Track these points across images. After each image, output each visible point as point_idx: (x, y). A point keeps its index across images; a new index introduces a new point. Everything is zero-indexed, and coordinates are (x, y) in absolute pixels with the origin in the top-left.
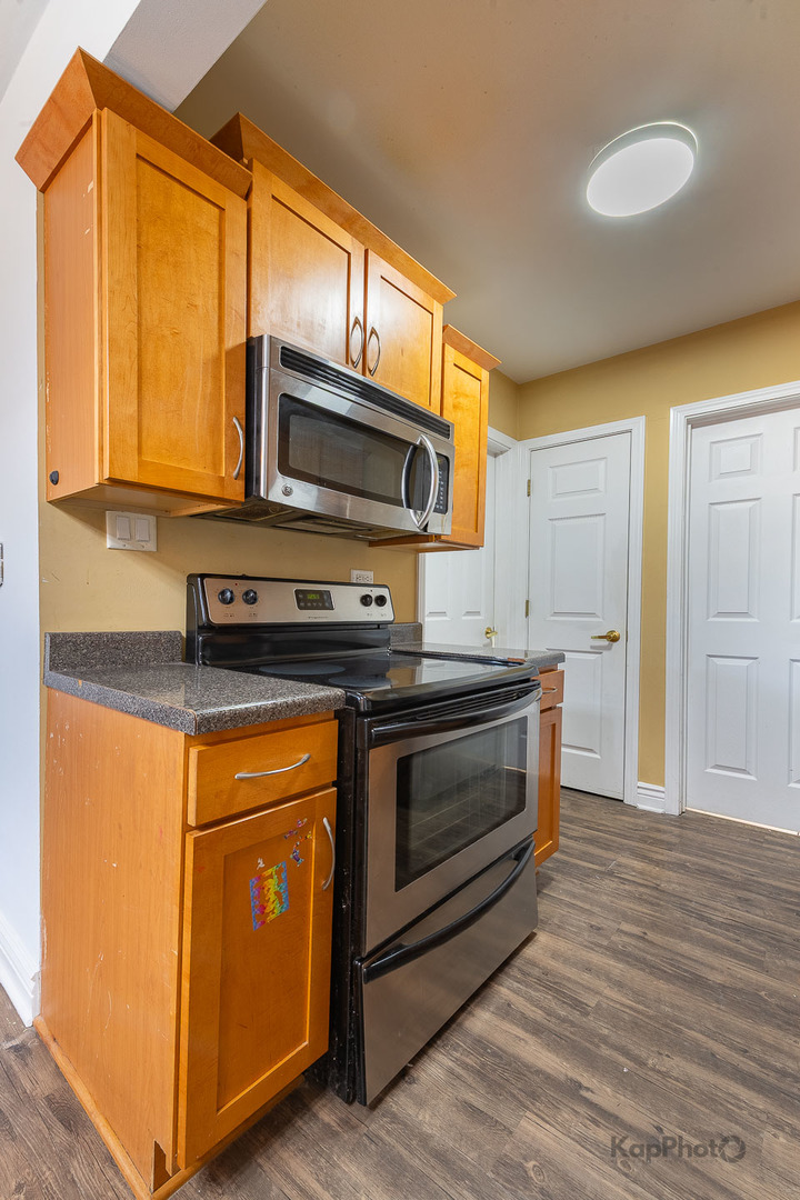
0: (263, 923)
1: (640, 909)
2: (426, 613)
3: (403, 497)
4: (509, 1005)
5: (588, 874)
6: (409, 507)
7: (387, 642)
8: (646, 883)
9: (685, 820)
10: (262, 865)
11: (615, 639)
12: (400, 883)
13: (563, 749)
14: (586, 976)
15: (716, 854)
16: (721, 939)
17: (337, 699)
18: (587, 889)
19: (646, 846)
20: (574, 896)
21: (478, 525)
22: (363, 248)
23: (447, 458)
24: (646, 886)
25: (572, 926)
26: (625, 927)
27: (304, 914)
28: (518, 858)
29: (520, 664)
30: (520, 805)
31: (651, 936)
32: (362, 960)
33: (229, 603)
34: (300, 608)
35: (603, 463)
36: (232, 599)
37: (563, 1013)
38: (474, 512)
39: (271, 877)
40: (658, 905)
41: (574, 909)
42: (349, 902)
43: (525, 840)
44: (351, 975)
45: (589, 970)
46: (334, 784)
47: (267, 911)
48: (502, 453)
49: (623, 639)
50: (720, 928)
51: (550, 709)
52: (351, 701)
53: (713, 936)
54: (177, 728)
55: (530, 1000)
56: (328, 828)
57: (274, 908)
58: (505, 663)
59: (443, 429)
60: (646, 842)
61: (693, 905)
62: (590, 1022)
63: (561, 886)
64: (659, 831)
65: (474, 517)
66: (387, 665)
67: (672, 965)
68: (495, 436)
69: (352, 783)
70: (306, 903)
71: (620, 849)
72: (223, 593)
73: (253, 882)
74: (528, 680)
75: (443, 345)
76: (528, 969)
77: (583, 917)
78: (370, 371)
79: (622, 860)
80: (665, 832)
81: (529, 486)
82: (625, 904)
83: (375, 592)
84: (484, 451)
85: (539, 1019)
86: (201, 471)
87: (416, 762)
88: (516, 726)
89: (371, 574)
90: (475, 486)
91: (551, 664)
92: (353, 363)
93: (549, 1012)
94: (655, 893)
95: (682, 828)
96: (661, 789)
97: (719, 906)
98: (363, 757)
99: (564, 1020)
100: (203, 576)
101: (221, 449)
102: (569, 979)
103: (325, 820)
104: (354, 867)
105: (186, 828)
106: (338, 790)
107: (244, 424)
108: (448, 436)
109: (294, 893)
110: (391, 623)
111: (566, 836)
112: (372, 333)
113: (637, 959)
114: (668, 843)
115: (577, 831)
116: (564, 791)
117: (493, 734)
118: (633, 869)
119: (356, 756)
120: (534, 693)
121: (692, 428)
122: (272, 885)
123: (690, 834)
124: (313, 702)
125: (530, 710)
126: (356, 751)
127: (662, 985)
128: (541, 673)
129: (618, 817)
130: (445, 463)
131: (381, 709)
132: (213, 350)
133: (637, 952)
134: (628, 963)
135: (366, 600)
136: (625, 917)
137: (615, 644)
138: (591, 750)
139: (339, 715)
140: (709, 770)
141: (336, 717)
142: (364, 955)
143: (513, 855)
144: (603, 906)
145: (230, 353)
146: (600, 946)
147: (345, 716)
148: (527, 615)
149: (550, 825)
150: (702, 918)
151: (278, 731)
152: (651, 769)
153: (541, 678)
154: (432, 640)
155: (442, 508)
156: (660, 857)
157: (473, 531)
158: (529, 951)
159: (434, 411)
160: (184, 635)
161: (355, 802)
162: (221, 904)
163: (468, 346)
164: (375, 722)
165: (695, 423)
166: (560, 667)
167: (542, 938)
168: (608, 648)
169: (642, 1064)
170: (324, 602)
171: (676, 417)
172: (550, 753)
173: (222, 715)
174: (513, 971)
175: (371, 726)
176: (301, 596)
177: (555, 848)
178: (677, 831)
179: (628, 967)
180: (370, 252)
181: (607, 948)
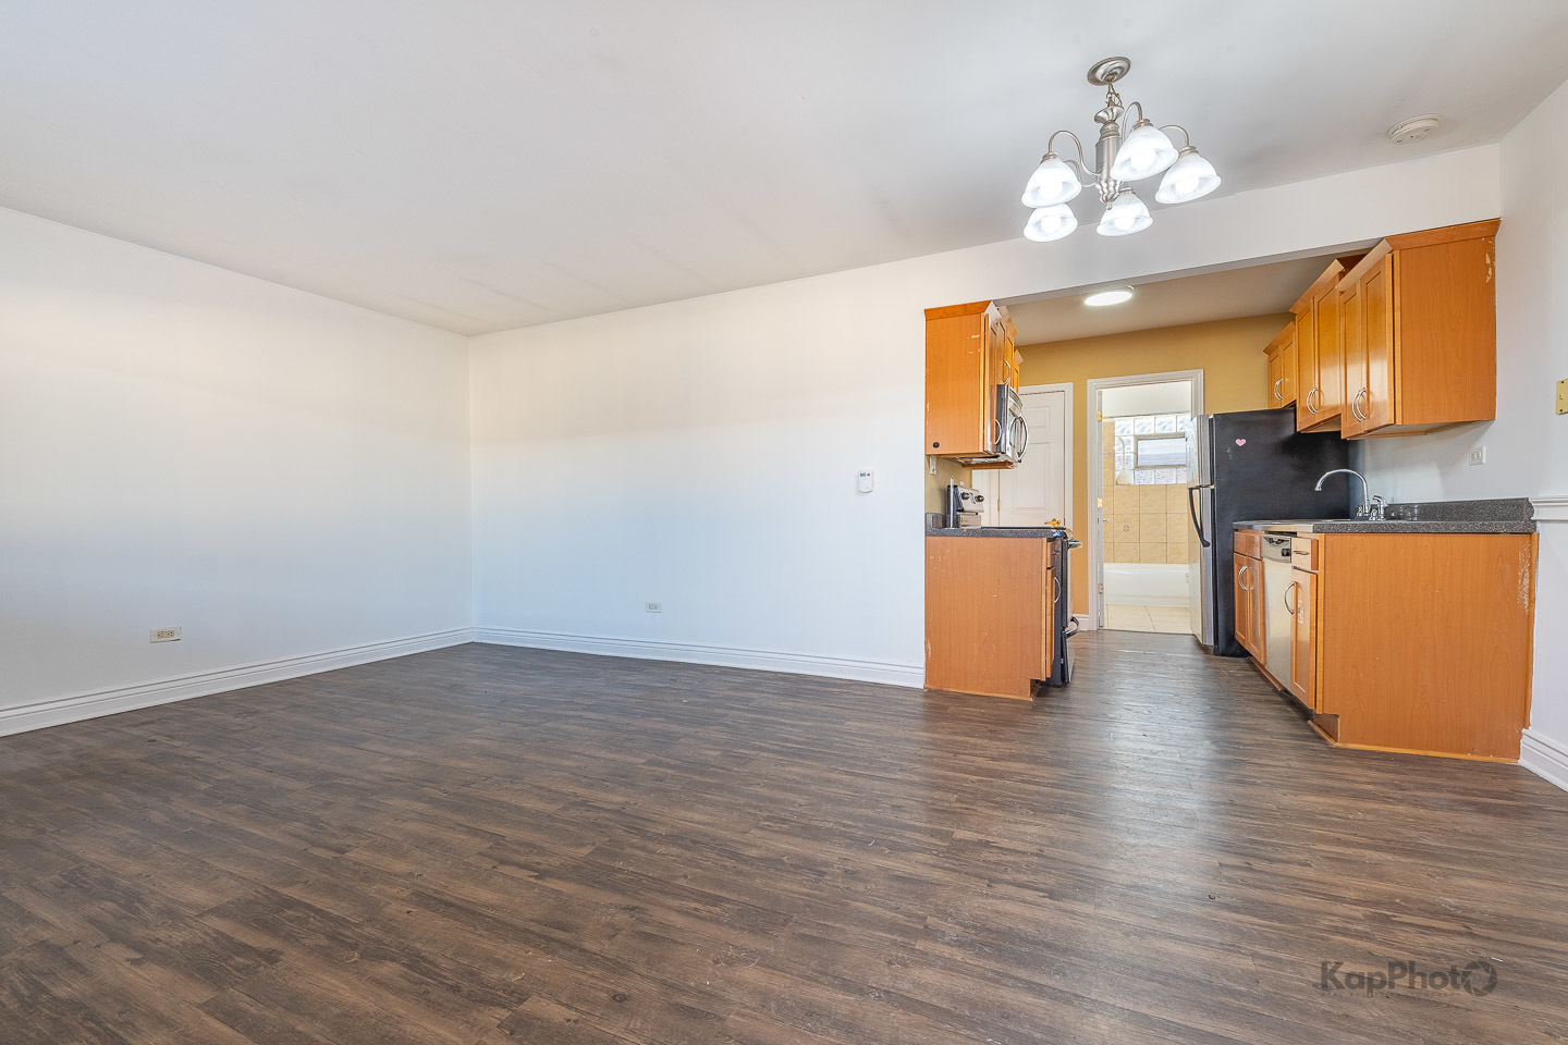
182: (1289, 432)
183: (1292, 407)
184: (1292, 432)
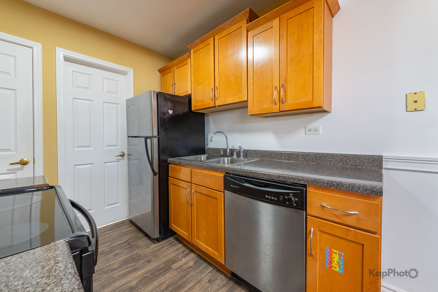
11: (26, 163)
16: (123, 272)
49: (31, 163)
50: (119, 268)
53: (120, 273)
137: (26, 166)
168: (21, 169)
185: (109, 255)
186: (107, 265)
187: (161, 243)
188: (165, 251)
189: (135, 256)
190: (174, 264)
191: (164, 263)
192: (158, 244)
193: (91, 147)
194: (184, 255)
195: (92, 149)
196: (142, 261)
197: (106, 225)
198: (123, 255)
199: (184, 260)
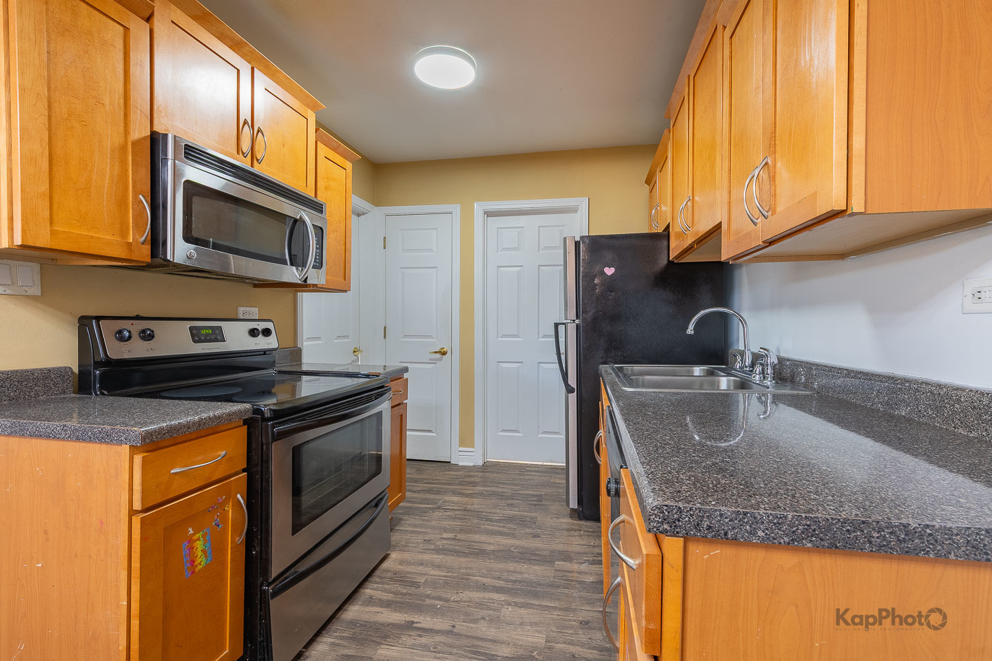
0: (193, 572)
1: (455, 523)
2: (305, 338)
3: (287, 257)
4: (371, 598)
5: (425, 511)
6: (292, 264)
7: (272, 364)
8: (459, 508)
9: (487, 467)
10: (191, 532)
11: (444, 354)
12: (296, 528)
13: (408, 433)
14: (420, 568)
15: (499, 483)
16: (496, 528)
17: (246, 411)
18: (424, 520)
19: (462, 487)
20: (416, 526)
21: (345, 275)
22: (250, 66)
23: (321, 229)
24: (459, 510)
25: (414, 543)
26: (445, 535)
27: (224, 563)
28: (376, 506)
29: (378, 376)
30: (378, 471)
31: (459, 536)
32: (268, 586)
33: (127, 340)
34: (195, 341)
35: (435, 232)
36: (130, 337)
37: (405, 591)
38: (342, 265)
39: (199, 539)
40: (465, 519)
41: (415, 533)
42: (258, 549)
43: (382, 492)
44: (261, 597)
45: (422, 564)
46: (244, 471)
47: (196, 563)
48: (364, 214)
49: (449, 353)
50: (496, 522)
51: (399, 404)
52: (257, 411)
53: (492, 527)
54: (120, 443)
55: (385, 591)
56: (242, 501)
57: (201, 561)
58: (367, 376)
59: (318, 207)
60: (461, 485)
61: (484, 514)
62: (421, 590)
63: (407, 522)
64: (470, 476)
65: (343, 270)
66: (272, 383)
67: (469, 548)
68: (357, 202)
69: (259, 468)
70: (225, 554)
71: (446, 492)
72: (120, 332)
73: (185, 545)
74: (383, 387)
75: (316, 142)
76: (385, 574)
77: (421, 537)
78: (258, 160)
79: (447, 498)
80: (474, 476)
81: (385, 241)
82: (446, 523)
83: (261, 326)
84: (349, 213)
85: (390, 598)
86: (109, 238)
87: (305, 448)
88: (375, 418)
89: (256, 310)
90: (343, 247)
91: (399, 375)
92: (243, 153)
93: (396, 593)
94: (464, 513)
95: (483, 472)
96: (472, 449)
97: (498, 511)
98: (268, 448)
99: (406, 594)
100: (98, 318)
101: (128, 220)
102: (410, 573)
103: (239, 496)
104: (261, 523)
105: (132, 513)
106: (248, 474)
107: (149, 200)
108: (321, 212)
109: (216, 549)
110: (275, 349)
111: (409, 491)
112: (258, 131)
113: (450, 551)
114: (474, 482)
115: (420, 486)
116: (409, 462)
117: (358, 425)
118: (453, 502)
119: (262, 448)
120: (387, 395)
121: (487, 216)
122: (199, 545)
123: (487, 475)
124: (229, 415)
125: (384, 406)
126: (262, 446)
127: (463, 560)
128: (391, 381)
129: (447, 473)
130: (320, 231)
131: (279, 415)
132: (118, 140)
133: (450, 547)
134: (445, 554)
135: (253, 333)
136: (445, 530)
137: (444, 356)
138: (430, 431)
139: (246, 422)
140: (499, 433)
141: (244, 424)
142: (271, 580)
143: (373, 504)
144: (433, 528)
145: (134, 144)
146: (430, 549)
147: (253, 423)
148: (385, 337)
149: (399, 483)
150: (487, 520)
151: (201, 437)
152: (466, 439)
153: (392, 385)
154: (309, 361)
155: (319, 265)
156: (469, 492)
157: (342, 280)
158: (385, 565)
159: (310, 193)
160: (76, 370)
161: (262, 481)
162: (162, 562)
163: (336, 145)
164: (276, 424)
165: (489, 214)
166: (406, 375)
167: (394, 555)
168: (440, 359)
169: (447, 600)
170: (217, 335)
171: (478, 208)
172: (399, 435)
173: (161, 429)
174: (374, 578)
175: (273, 427)
176: (195, 332)
177: (402, 499)
178: (480, 474)
179: (444, 556)
180: (256, 70)
181: (433, 550)
182: (663, 262)
183: (666, 234)
184: (665, 262)
185: (503, 502)
186: (490, 510)
187: (583, 522)
188: (574, 536)
189: (528, 519)
190: (565, 561)
191: (552, 551)
192: (575, 522)
193: (520, 337)
194: (593, 560)
195: (521, 339)
196: (528, 530)
197: (541, 463)
198: (517, 509)
199: (584, 567)
